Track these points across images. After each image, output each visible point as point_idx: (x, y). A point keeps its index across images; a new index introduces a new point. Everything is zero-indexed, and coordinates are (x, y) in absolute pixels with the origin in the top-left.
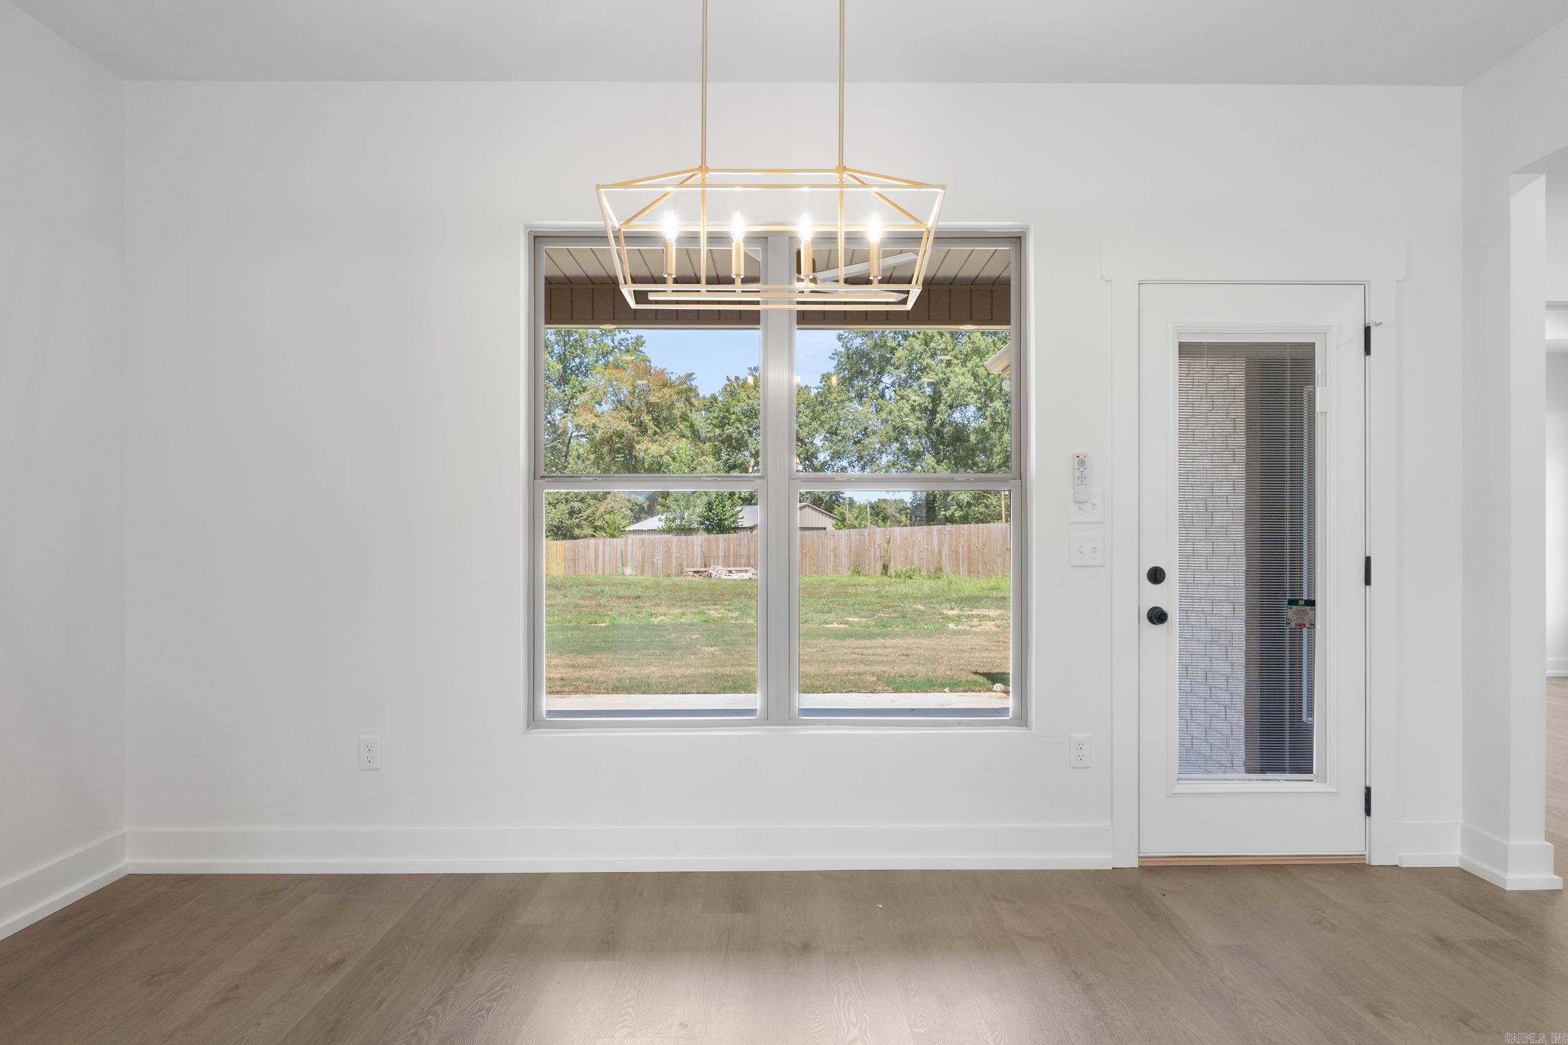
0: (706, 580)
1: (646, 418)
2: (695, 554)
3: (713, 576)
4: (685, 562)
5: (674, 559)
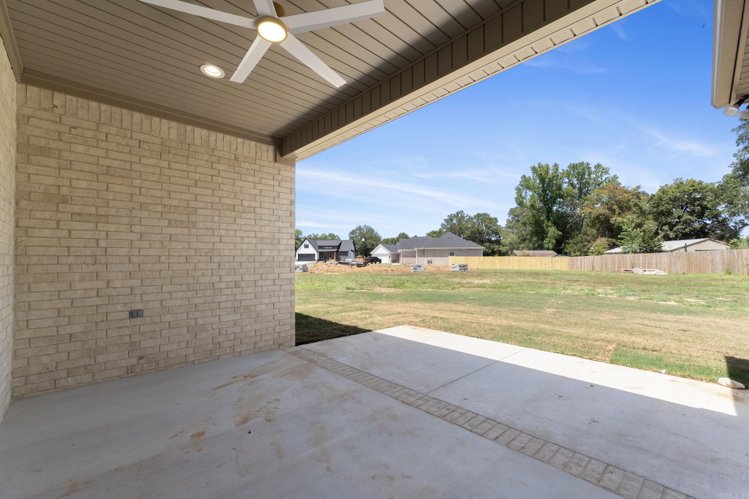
0: (631, 274)
1: (615, 207)
3: (634, 272)
4: (622, 266)
5: (616, 265)
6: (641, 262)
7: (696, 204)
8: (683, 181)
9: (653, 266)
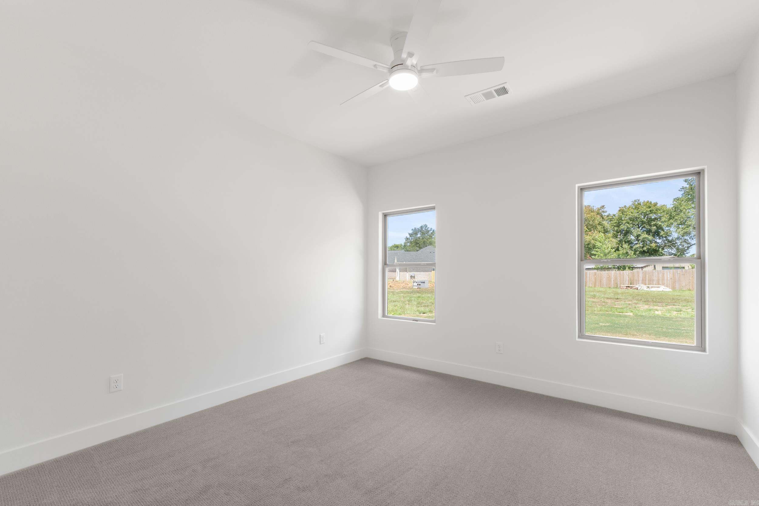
0: (636, 291)
2: (625, 279)
3: (639, 289)
4: (619, 282)
5: (612, 281)
6: (641, 279)
7: (652, 223)
8: (641, 202)
9: (654, 282)
